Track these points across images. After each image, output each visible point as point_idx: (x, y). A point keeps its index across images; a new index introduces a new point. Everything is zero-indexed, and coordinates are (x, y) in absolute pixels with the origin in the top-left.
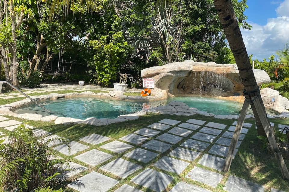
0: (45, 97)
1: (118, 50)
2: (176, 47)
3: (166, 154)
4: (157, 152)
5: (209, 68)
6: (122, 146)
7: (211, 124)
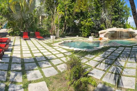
0: (67, 41)
1: (90, 25)
2: (109, 23)
3: (116, 60)
4: (113, 60)
5: (122, 30)
6: (100, 58)
7: (126, 48)
